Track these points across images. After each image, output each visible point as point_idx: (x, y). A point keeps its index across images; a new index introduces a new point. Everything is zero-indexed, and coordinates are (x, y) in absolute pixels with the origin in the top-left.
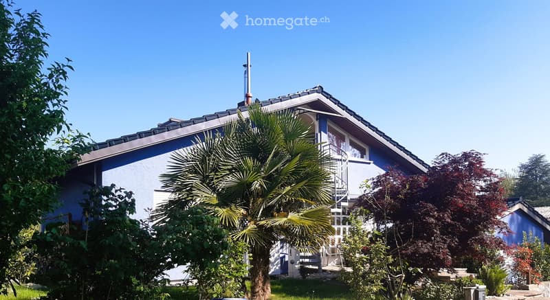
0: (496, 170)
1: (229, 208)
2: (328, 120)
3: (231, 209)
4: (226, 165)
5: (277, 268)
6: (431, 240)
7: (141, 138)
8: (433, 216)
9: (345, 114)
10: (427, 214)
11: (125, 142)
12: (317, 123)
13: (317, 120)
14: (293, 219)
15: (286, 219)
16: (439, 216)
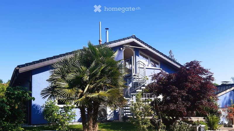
0: (209, 69)
1: (72, 89)
2: (139, 50)
3: (73, 89)
4: (73, 70)
5: (112, 117)
6: (177, 104)
7: (48, 60)
8: (176, 92)
9: (147, 47)
10: (173, 91)
11: (41, 62)
12: (134, 52)
13: (134, 50)
14: (102, 94)
15: (98, 94)
16: (179, 92)
